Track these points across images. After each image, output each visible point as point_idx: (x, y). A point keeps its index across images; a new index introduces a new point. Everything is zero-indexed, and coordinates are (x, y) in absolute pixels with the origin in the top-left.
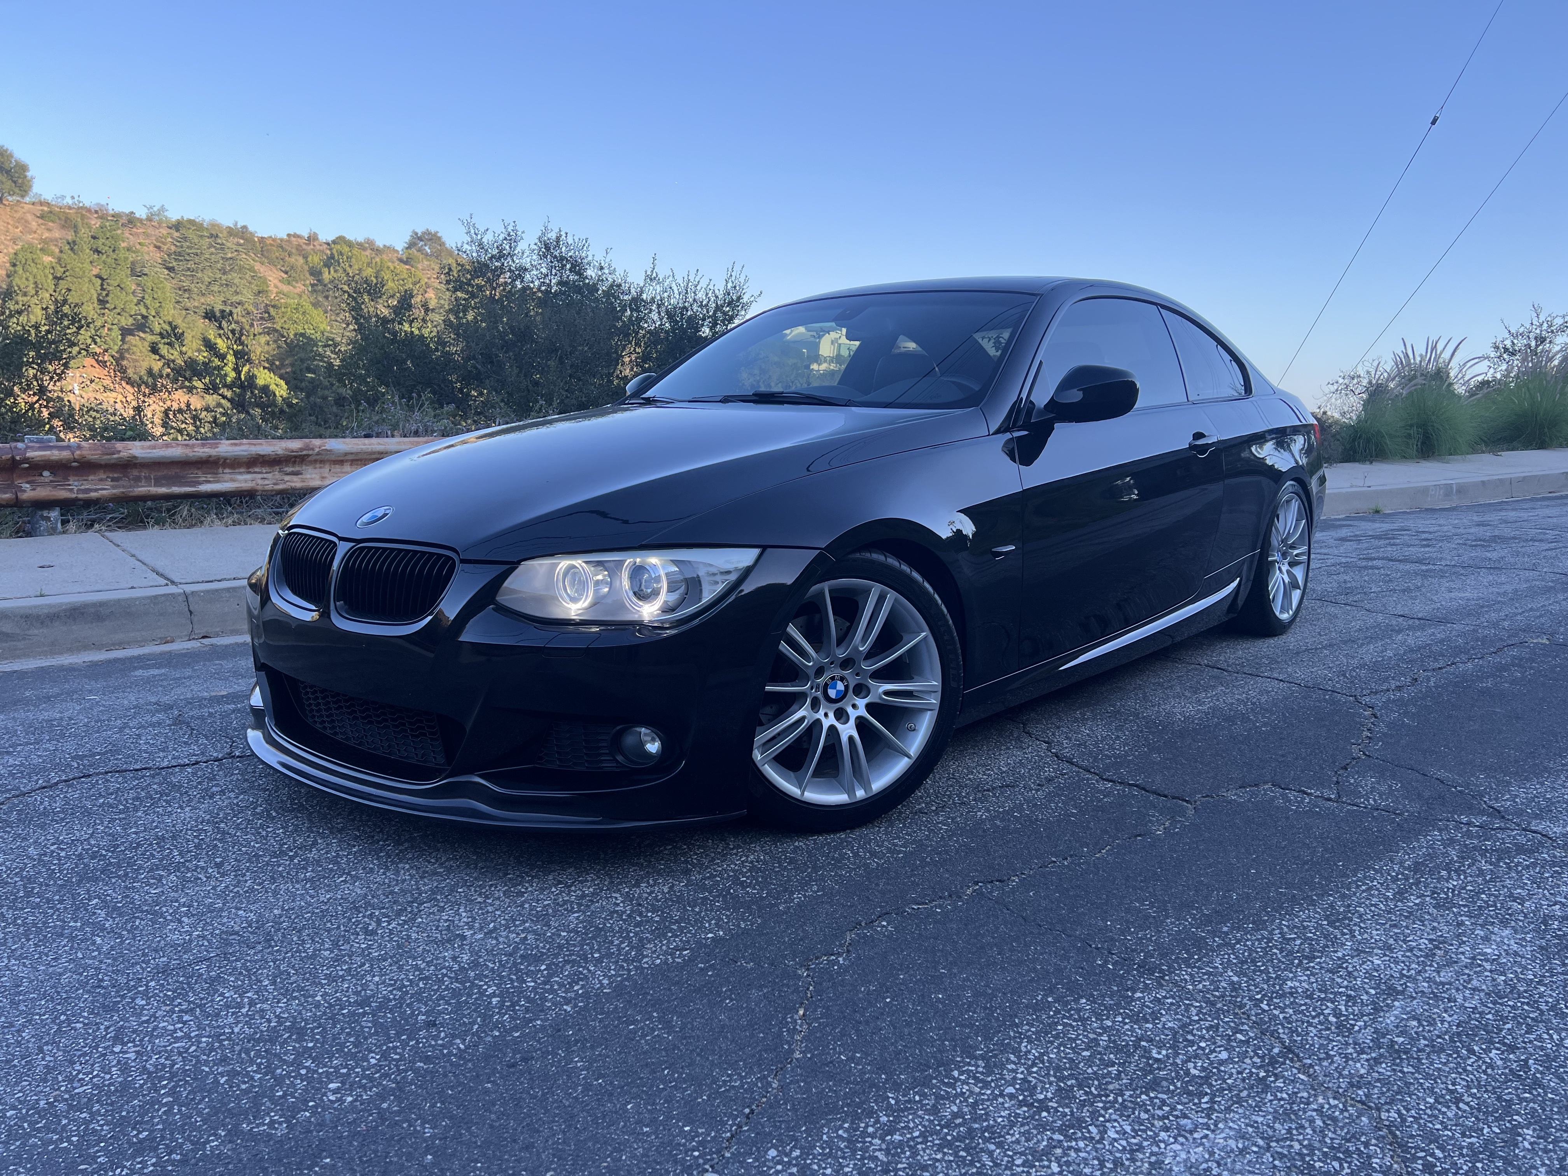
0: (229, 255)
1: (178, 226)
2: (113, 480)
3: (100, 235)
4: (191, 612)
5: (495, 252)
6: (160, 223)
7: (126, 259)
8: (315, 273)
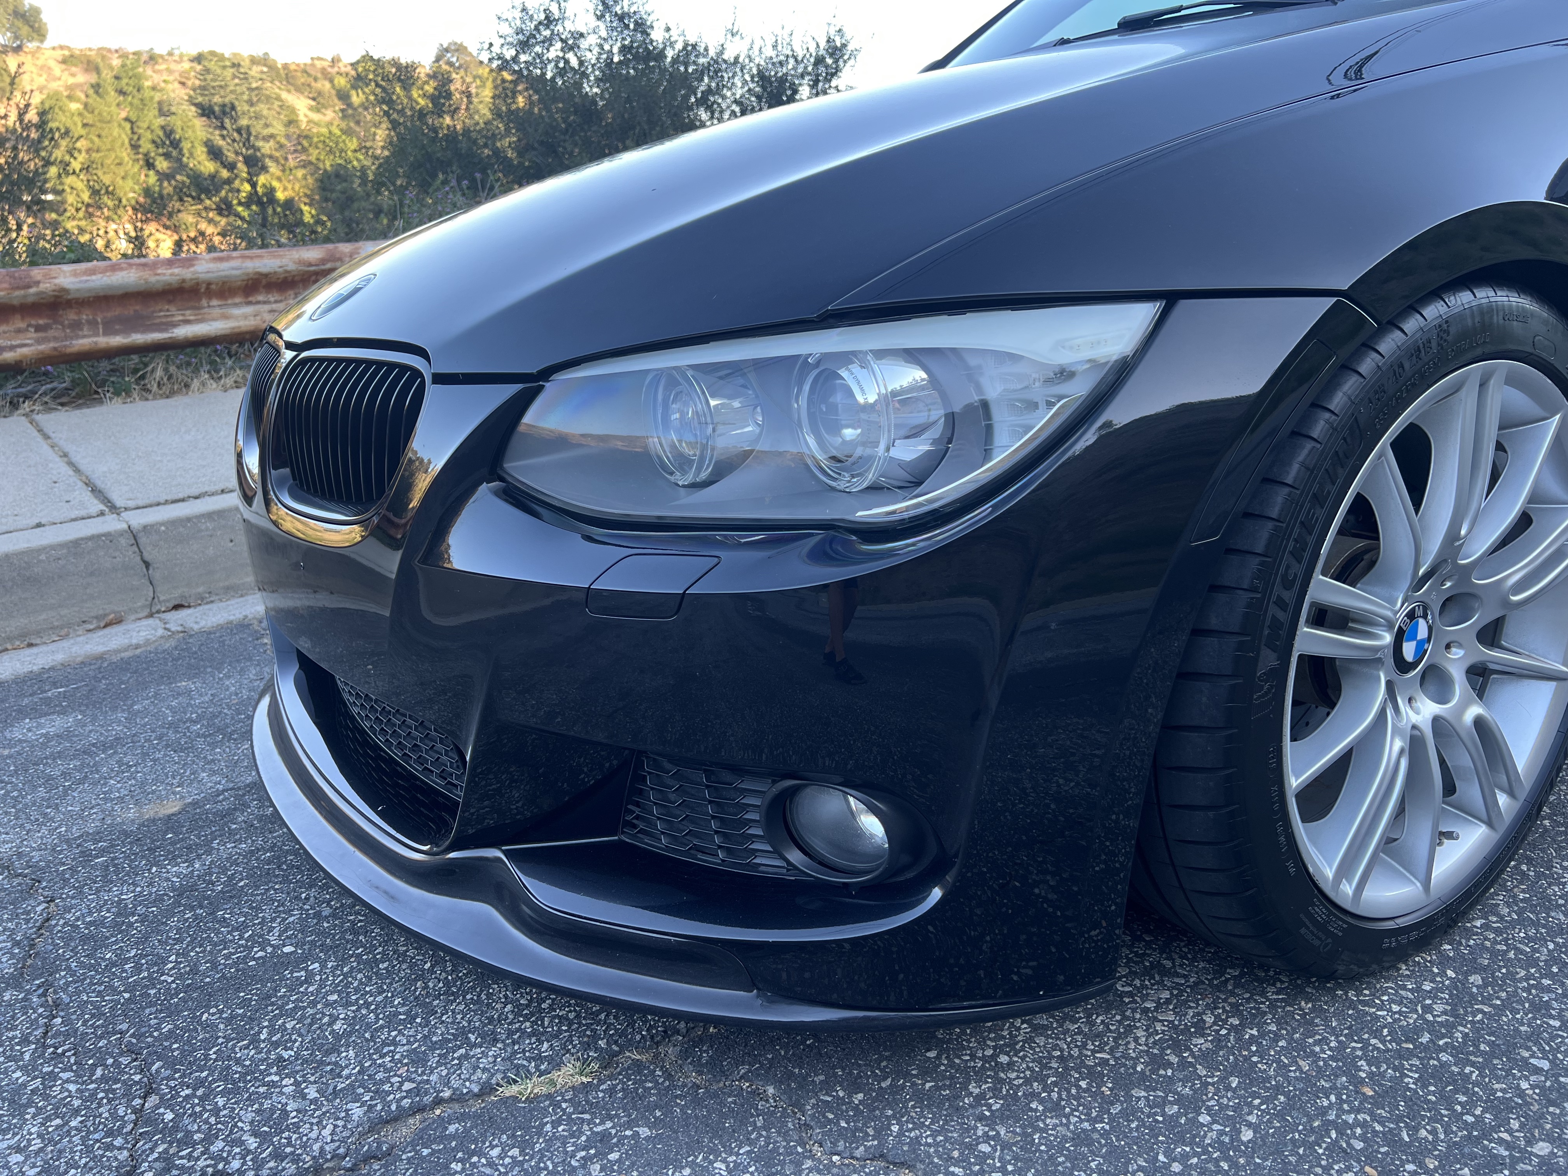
0: (254, 85)
1: (199, 59)
2: (38, 329)
3: (123, 75)
4: (147, 565)
5: (542, 16)
6: (181, 56)
7: (152, 98)
8: (343, 96)
